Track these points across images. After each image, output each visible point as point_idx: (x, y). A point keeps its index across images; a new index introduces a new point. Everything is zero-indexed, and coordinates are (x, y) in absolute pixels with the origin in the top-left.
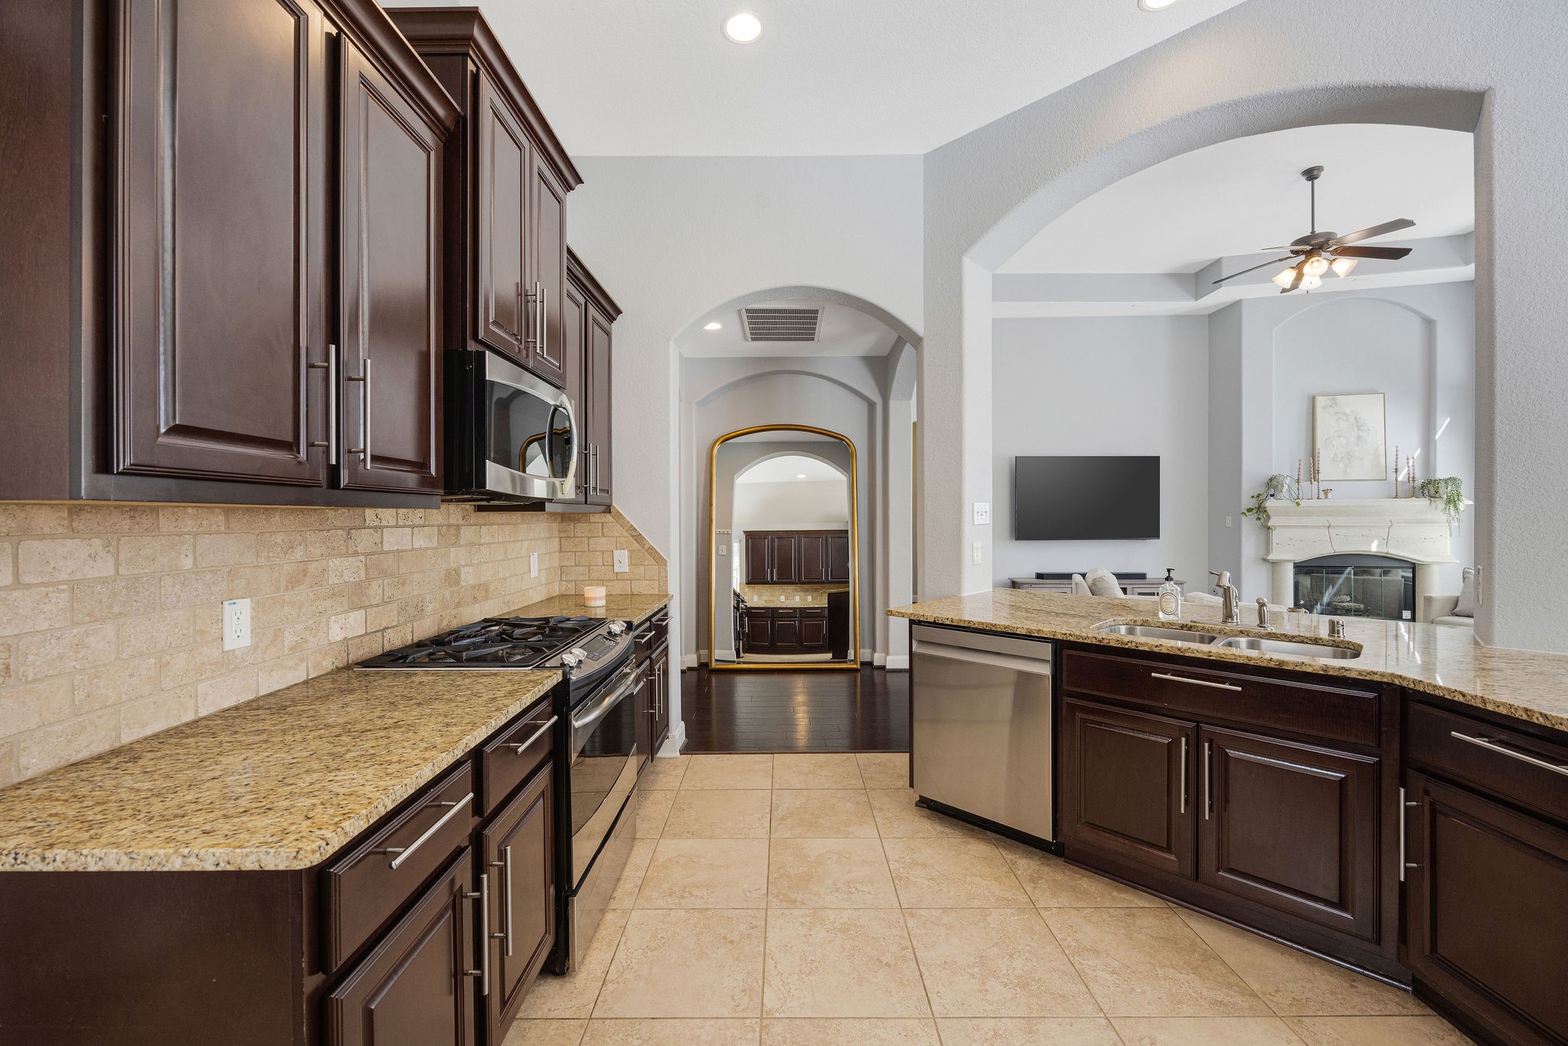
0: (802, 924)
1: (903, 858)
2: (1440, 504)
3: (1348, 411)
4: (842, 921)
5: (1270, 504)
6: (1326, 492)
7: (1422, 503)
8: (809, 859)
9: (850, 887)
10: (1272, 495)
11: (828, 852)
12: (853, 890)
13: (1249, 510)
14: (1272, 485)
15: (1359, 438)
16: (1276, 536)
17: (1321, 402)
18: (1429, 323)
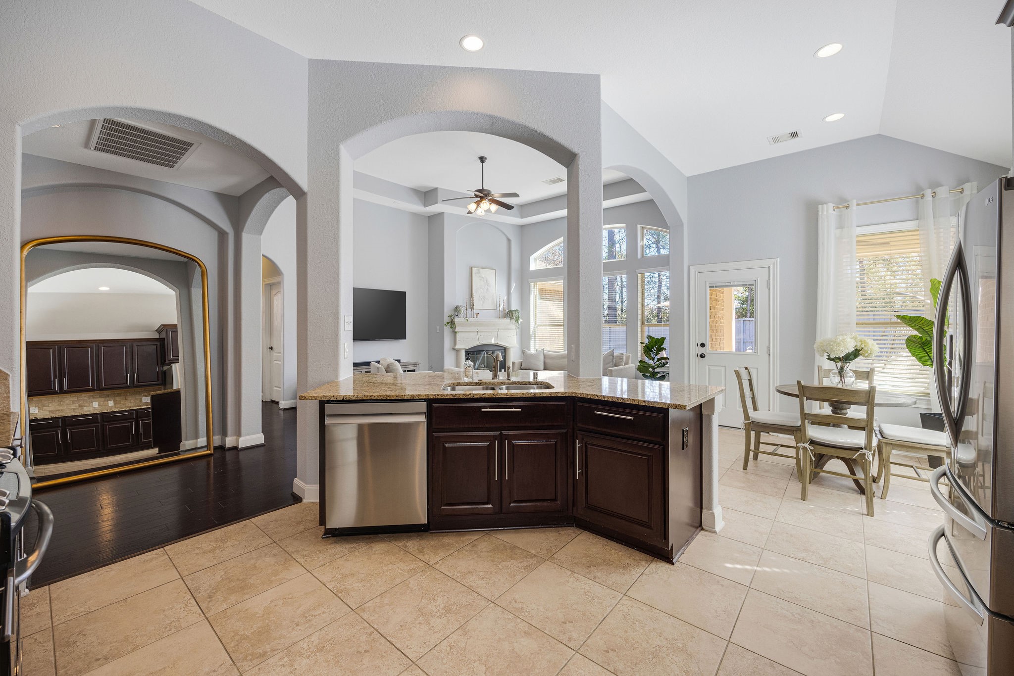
0: (283, 665)
1: (334, 577)
2: (513, 321)
3: (483, 276)
4: (315, 644)
5: (457, 320)
6: (477, 314)
7: (508, 320)
8: (258, 615)
9: (306, 617)
10: (457, 316)
11: (271, 602)
12: (310, 618)
13: (448, 323)
14: (457, 309)
15: (487, 289)
16: (459, 336)
17: (474, 270)
18: (509, 240)
